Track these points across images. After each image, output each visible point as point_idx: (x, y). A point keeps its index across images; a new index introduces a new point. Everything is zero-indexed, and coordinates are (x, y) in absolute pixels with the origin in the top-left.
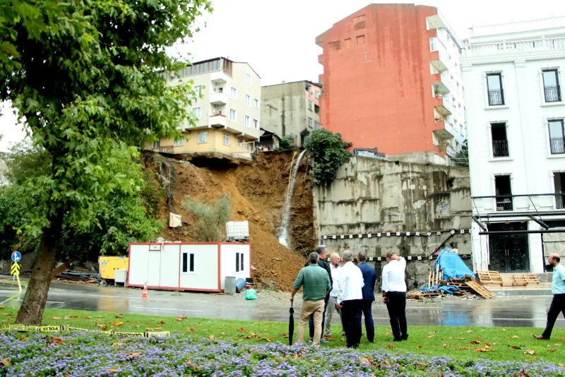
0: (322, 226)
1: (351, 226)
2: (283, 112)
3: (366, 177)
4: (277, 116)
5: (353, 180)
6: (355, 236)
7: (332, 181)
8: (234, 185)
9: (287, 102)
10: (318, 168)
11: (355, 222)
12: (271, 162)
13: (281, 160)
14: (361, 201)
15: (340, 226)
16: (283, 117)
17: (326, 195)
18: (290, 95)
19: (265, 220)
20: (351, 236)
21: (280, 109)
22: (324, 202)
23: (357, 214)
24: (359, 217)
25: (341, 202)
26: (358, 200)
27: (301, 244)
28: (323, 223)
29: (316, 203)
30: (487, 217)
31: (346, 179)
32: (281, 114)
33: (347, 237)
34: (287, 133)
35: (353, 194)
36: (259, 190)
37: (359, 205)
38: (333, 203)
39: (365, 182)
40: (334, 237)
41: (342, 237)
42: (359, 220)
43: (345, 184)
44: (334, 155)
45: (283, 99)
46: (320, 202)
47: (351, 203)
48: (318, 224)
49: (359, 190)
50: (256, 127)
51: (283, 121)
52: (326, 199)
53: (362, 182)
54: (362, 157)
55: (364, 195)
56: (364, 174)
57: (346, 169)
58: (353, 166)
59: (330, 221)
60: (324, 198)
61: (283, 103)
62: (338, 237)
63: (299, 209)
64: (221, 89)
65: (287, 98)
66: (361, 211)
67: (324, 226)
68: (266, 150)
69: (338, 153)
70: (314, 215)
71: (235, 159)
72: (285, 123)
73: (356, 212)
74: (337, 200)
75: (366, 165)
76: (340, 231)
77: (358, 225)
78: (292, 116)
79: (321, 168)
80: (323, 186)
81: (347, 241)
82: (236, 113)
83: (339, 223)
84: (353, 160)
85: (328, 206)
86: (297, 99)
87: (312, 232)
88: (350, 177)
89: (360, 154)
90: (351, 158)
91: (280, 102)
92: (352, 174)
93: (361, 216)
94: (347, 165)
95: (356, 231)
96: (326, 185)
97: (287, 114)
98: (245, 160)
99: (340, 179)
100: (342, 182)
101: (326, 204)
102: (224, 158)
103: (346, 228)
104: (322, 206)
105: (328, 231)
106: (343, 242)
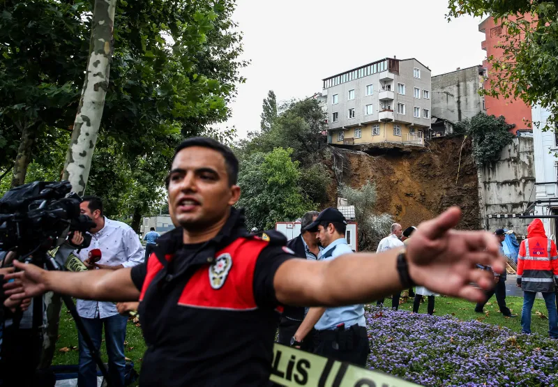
0: (487, 206)
1: (515, 206)
2: (459, 97)
3: (528, 157)
4: (452, 102)
5: (516, 160)
6: (518, 216)
7: (497, 162)
8: (406, 169)
9: (461, 88)
10: (479, 151)
11: (518, 201)
12: (444, 146)
13: (453, 144)
14: (523, 181)
15: (504, 206)
16: (459, 102)
17: (491, 176)
18: (465, 81)
19: (433, 201)
20: (514, 215)
21: (456, 95)
22: (489, 183)
23: (520, 194)
24: (522, 197)
25: (505, 183)
26: (521, 180)
27: (467, 223)
28: (488, 203)
29: (481, 184)
30: (550, 202)
31: (509, 160)
32: (457, 100)
33: (510, 216)
34: (463, 118)
35: (516, 175)
36: (431, 173)
37: (521, 184)
38: (498, 183)
39: (527, 162)
40: (499, 216)
41: (506, 216)
42: (521, 199)
43: (509, 165)
44: (493, 138)
45: (458, 86)
46: (485, 183)
47: (515, 183)
48: (484, 204)
49: (521, 171)
50: (427, 116)
51: (459, 107)
52: (492, 180)
53: (524, 163)
54: (524, 138)
55: (526, 176)
56: (526, 155)
57: (509, 151)
58: (515, 148)
59: (495, 201)
60: (489, 179)
61: (459, 90)
62: (502, 217)
63: (465, 190)
64: (389, 87)
65: (462, 84)
66: (524, 190)
67: (490, 205)
68: (438, 135)
69: (497, 136)
70: (479, 195)
71: (406, 147)
72: (461, 108)
73: (518, 191)
74: (501, 180)
75: (527, 145)
76: (504, 210)
77: (521, 204)
78: (466, 101)
79: (482, 150)
80: (489, 168)
81: (511, 220)
82: (404, 107)
83: (503, 202)
84: (516, 141)
85: (493, 186)
86: (471, 85)
87: (478, 211)
88: (514, 158)
89: (523, 135)
90: (514, 140)
91: (455, 88)
92: (515, 155)
93: (524, 195)
94: (510, 146)
95: (519, 210)
96: (491, 166)
97: (462, 99)
98: (418, 147)
99: (504, 160)
100: (506, 164)
101: (491, 184)
102: (395, 147)
103: (510, 207)
104: (488, 186)
105: (492, 210)
106: (507, 220)
